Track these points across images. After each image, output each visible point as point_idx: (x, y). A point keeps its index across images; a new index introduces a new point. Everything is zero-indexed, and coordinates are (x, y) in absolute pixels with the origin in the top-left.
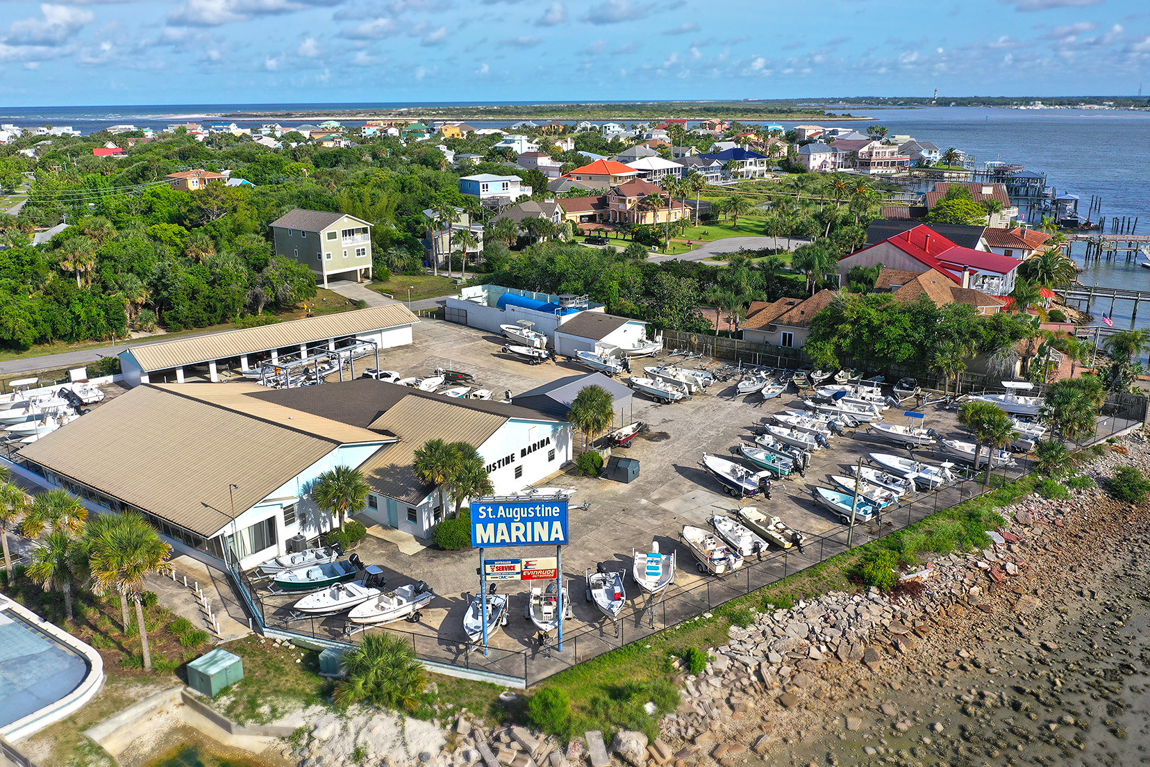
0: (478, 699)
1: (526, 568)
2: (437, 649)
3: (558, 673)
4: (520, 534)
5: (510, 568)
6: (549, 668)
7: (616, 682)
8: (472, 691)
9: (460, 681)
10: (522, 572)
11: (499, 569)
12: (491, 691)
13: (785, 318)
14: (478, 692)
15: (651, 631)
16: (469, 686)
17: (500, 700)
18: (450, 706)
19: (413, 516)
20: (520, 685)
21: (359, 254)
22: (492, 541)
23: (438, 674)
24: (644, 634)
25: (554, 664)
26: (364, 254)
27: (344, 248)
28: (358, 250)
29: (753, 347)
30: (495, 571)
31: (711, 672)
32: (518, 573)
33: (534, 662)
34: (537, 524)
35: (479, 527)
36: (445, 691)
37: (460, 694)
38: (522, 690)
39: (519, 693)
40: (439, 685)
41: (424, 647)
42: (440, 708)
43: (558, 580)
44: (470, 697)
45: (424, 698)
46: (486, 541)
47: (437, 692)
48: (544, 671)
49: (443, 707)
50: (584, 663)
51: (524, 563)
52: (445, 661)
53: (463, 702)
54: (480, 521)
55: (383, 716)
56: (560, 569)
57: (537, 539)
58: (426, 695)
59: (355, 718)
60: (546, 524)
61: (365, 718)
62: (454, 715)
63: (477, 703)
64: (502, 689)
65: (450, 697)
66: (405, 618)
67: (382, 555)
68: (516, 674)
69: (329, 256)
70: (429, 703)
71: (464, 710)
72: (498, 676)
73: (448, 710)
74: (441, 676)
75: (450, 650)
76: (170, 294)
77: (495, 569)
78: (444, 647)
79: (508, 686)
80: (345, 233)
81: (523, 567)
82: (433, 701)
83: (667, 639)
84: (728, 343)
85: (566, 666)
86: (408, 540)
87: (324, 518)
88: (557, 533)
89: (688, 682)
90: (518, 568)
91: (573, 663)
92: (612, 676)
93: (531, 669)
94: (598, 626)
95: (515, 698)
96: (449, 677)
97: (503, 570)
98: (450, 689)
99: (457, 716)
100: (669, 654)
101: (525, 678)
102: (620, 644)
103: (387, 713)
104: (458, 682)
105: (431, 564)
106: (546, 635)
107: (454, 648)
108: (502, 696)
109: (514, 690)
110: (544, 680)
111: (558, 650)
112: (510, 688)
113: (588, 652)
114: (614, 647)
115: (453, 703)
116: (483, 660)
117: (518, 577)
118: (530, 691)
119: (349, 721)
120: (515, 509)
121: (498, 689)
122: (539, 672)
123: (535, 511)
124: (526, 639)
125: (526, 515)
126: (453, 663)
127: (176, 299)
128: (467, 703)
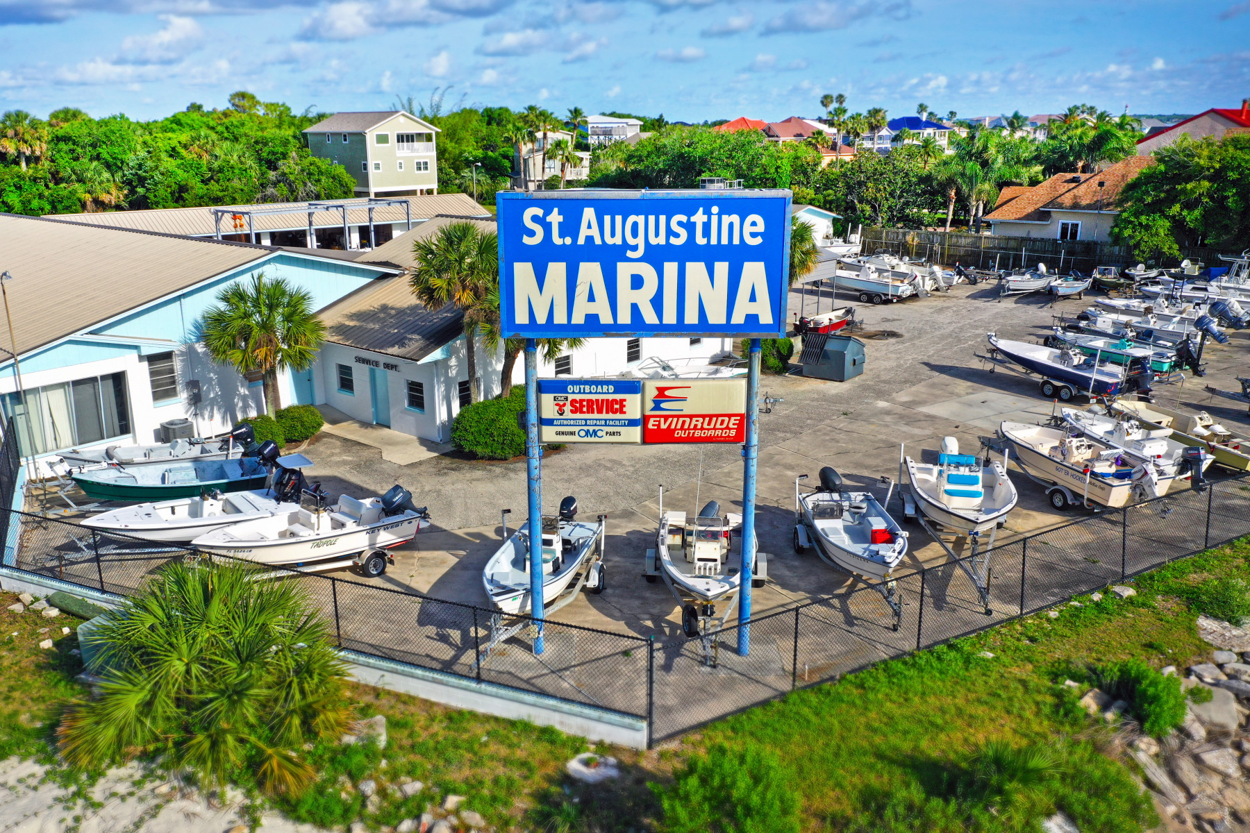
0: (501, 770)
1: (657, 407)
2: (411, 636)
3: (743, 710)
4: (644, 298)
5: (610, 406)
6: (714, 696)
7: (924, 744)
8: (485, 745)
9: (454, 717)
10: (645, 419)
11: (577, 407)
12: (542, 749)
13: (1067, 200)
14: (504, 751)
15: (986, 621)
16: (480, 732)
17: (567, 780)
18: (413, 787)
19: (417, 395)
20: (633, 736)
21: (419, 169)
22: (560, 318)
23: (397, 696)
24: (966, 623)
25: (728, 685)
26: (426, 168)
27: (399, 158)
28: (418, 164)
29: (1012, 244)
30: (568, 414)
31: (1199, 732)
32: (632, 423)
33: (672, 678)
34: (696, 270)
35: (523, 272)
36: (406, 742)
37: (450, 753)
38: (636, 753)
39: (627, 759)
40: (394, 724)
41: (379, 628)
42: (382, 792)
43: (746, 449)
44: (477, 763)
45: (339, 758)
46: (541, 319)
47: (382, 741)
48: (699, 701)
49: (391, 788)
50: (815, 687)
51: (651, 393)
52: (428, 662)
53: (454, 776)
54: (527, 254)
55: (197, 805)
56: (755, 413)
57: (691, 318)
58: (347, 750)
59: (113, 807)
60: (722, 268)
61: (141, 809)
62: (418, 818)
63: (496, 781)
64: (577, 745)
65: (417, 759)
66: (349, 563)
67: (345, 463)
68: (620, 704)
69: (377, 167)
70: (351, 775)
71: (452, 801)
72: (566, 707)
73: (406, 799)
74: (406, 700)
75: (444, 639)
76: (148, 190)
77: (568, 408)
78: (431, 630)
79: (595, 737)
80: (401, 138)
81: (650, 405)
82: (362, 769)
83: (1032, 640)
84: (969, 240)
85: (763, 694)
86: (406, 443)
87: (244, 398)
88: (753, 298)
89: (1142, 757)
90: (634, 406)
91: (786, 685)
92: (903, 725)
93: (663, 694)
94: (836, 602)
95: (613, 773)
96: (428, 704)
97: (590, 410)
98: (422, 736)
99: (426, 819)
100: (1055, 677)
101: (648, 716)
102: (909, 645)
103: (212, 797)
104: (450, 719)
105: (441, 479)
106: (707, 610)
107: (455, 635)
108: (574, 766)
109: (613, 749)
110: (702, 726)
111: (738, 651)
112: (600, 745)
113: (820, 659)
114: (892, 652)
115: (424, 778)
116: (528, 666)
117: (636, 433)
118: (662, 755)
119: (89, 813)
120: (632, 219)
121: (564, 744)
122: (686, 703)
123: (690, 227)
124: (649, 623)
125: (661, 240)
126: (447, 668)
127: (155, 196)
128: (466, 781)
